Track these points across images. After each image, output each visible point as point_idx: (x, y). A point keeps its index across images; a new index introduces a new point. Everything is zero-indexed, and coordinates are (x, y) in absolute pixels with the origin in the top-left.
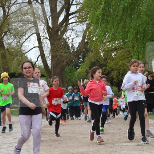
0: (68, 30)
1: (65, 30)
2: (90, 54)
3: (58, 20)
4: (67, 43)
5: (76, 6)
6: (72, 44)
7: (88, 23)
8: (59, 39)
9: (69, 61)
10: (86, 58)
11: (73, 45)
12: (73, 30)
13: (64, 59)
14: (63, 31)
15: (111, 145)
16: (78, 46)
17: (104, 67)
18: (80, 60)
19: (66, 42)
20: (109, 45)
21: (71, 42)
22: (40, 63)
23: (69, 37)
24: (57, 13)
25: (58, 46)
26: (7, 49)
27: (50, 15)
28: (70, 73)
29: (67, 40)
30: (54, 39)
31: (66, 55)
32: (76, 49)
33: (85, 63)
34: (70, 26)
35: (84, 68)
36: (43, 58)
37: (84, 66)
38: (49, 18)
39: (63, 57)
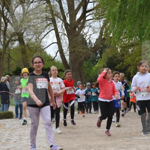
0: (85, 27)
1: (83, 27)
2: (108, 50)
3: (76, 17)
4: (85, 39)
5: (93, 3)
8: (77, 35)
9: (87, 56)
10: (103, 54)
11: (90, 41)
12: (90, 26)
13: (82, 55)
14: (80, 27)
15: (128, 139)
16: (96, 42)
17: (121, 63)
18: (98, 55)
19: (83, 38)
20: (126, 41)
21: (89, 38)
22: (58, 58)
23: (87, 33)
24: (74, 10)
25: (75, 42)
26: (27, 45)
27: (68, 12)
28: (88, 68)
29: (85, 36)
30: (72, 35)
31: (84, 51)
32: (93, 45)
33: (103, 58)
34: (87, 22)
35: (101, 63)
36: (62, 53)
37: (102, 62)
38: (67, 15)
39: (81, 52)
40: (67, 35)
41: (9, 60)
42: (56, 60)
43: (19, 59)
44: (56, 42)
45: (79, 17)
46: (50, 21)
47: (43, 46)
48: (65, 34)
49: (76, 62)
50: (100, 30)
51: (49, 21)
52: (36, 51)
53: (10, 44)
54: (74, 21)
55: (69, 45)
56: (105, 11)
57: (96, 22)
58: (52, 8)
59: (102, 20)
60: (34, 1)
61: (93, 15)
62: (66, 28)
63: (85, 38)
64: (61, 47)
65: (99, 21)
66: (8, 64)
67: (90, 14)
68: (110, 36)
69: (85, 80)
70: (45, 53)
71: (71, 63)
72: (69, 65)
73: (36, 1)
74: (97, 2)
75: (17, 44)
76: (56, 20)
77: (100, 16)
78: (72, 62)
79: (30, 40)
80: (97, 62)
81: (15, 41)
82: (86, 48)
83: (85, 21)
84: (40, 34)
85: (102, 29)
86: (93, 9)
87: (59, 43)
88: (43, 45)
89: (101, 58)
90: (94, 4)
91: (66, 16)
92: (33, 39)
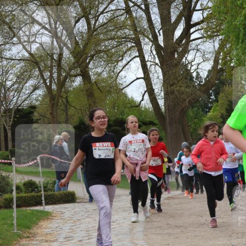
0: (189, 51)
1: (186, 51)
2: (227, 89)
3: (173, 35)
4: (190, 70)
5: (201, 12)
6: (197, 72)
7: (222, 39)
8: (176, 65)
9: (193, 100)
10: (221, 94)
11: (198, 74)
12: (198, 50)
13: (186, 97)
14: (182, 51)
16: (208, 76)
18: (211, 97)
19: (187, 70)
21: (195, 70)
22: (147, 103)
23: (192, 61)
24: (171, 24)
25: (174, 76)
26: (95, 82)
27: (160, 27)
28: (196, 118)
29: (190, 66)
30: (167, 64)
31: (189, 90)
32: (204, 81)
33: (220, 102)
34: (192, 44)
35: (218, 110)
36: (152, 95)
37: (218, 108)
38: (159, 32)
39: (183, 93)
40: (159, 65)
41: (66, 107)
42: (143, 106)
43: (82, 105)
44: (143, 76)
45: (179, 35)
46: (132, 42)
47: (122, 84)
48: (157, 64)
49: (176, 109)
50: (214, 55)
51: (130, 43)
52: (110, 92)
53: (68, 82)
54: (172, 41)
55: (164, 81)
56: (221, 23)
57: (207, 43)
58: (134, 21)
59: (218, 39)
60: (105, 12)
61: (202, 31)
62: (157, 54)
63: (189, 68)
64: (151, 84)
65: (212, 40)
66: (65, 114)
67: (197, 29)
68: (232, 65)
69: (191, 139)
70: (125, 95)
71: (167, 111)
72: (164, 114)
73: (109, 11)
74: (208, 10)
75: (78, 81)
76: (142, 41)
77: (214, 32)
78: (169, 109)
79: (99, 74)
80: (210, 108)
81: (76, 76)
82: (191, 85)
83: (189, 41)
84: (116, 64)
85: (217, 53)
86: (202, 22)
87: (147, 78)
88: (120, 82)
89: (218, 102)
90: (203, 13)
91: (158, 34)
92: (105, 73)
